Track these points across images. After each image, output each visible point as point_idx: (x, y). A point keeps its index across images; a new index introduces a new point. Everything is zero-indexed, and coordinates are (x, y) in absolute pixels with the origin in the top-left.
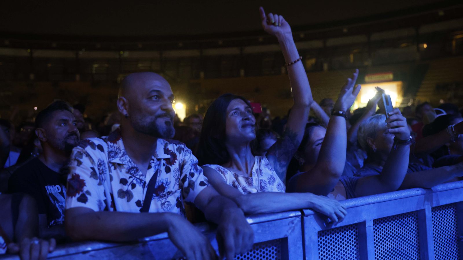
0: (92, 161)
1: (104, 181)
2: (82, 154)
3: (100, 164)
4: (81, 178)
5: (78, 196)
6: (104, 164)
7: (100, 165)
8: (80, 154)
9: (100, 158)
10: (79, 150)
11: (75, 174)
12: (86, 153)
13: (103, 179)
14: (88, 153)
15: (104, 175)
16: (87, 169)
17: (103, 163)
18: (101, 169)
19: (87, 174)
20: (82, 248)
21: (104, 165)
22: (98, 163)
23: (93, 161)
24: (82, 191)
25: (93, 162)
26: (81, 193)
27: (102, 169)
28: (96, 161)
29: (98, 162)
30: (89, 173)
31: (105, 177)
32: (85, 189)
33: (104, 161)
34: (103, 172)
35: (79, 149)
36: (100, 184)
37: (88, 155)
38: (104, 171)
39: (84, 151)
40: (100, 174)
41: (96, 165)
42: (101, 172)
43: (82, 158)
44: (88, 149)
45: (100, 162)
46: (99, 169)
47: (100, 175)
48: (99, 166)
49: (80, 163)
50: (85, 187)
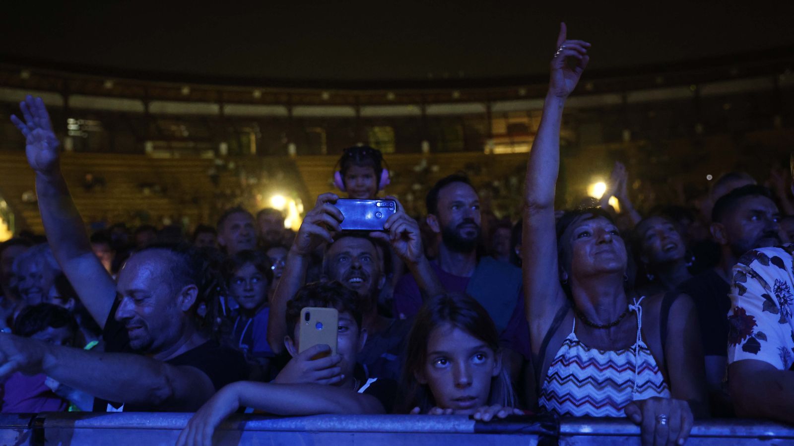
0: (763, 284)
1: (789, 316)
2: (745, 275)
3: (779, 287)
4: (747, 314)
5: (743, 342)
6: (787, 287)
7: (779, 290)
8: (743, 276)
9: (779, 278)
10: (740, 269)
11: (738, 307)
12: (751, 272)
13: (787, 313)
14: (755, 272)
15: (788, 306)
16: (757, 298)
17: (784, 286)
18: (782, 296)
19: (757, 306)
20: (758, 430)
21: (787, 290)
22: (776, 287)
23: (766, 283)
24: (750, 334)
25: (765, 285)
26: (748, 337)
27: (784, 296)
28: (771, 284)
29: (775, 284)
30: (761, 304)
31: (791, 310)
32: (756, 330)
33: (786, 283)
34: (786, 301)
35: (739, 267)
36: (782, 321)
37: (755, 275)
38: (788, 299)
39: (748, 268)
40: (781, 304)
41: (772, 289)
42: (782, 301)
43: (745, 281)
44: (756, 265)
45: (778, 284)
46: (778, 296)
47: (781, 307)
48: (777, 292)
49: (743, 290)
50: (755, 327)
